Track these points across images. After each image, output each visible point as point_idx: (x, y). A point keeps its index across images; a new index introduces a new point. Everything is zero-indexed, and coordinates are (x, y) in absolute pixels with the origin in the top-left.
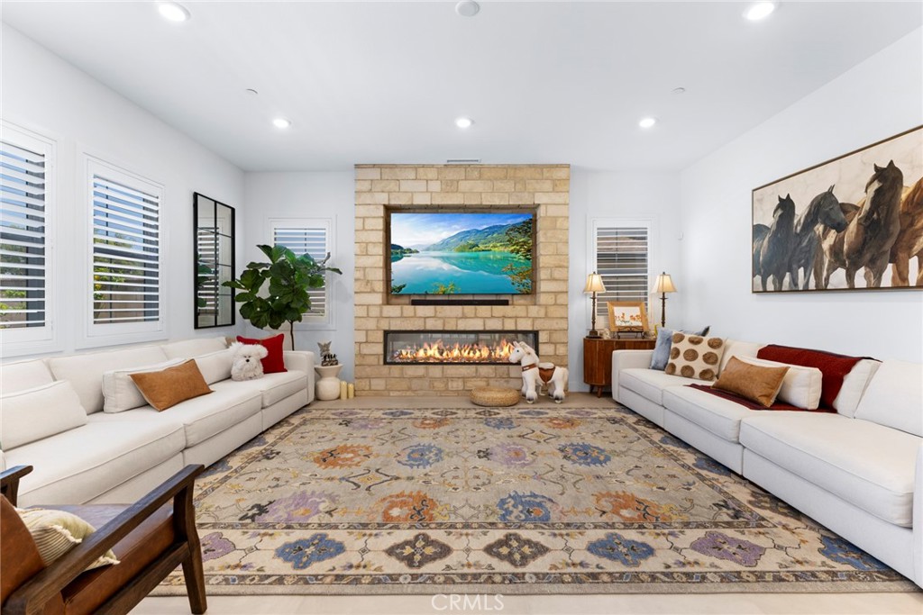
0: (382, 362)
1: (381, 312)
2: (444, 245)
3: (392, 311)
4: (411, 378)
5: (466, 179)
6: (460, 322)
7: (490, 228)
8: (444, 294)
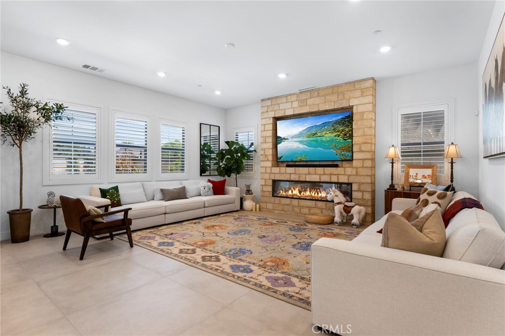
0: (271, 195)
1: (271, 170)
2: (300, 135)
4: (284, 205)
5: (311, 98)
6: (307, 176)
7: (323, 124)
8: (300, 161)
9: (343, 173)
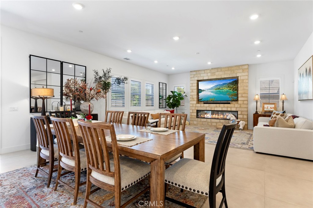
0: (196, 117)
2: (212, 88)
3: (199, 105)
4: (203, 122)
5: (217, 72)
6: (215, 108)
7: (223, 84)
9: (233, 106)
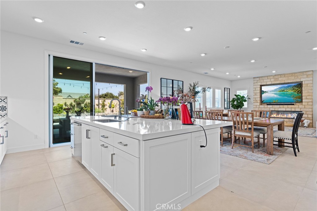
1: (259, 106)
2: (275, 90)
3: (262, 106)
5: (281, 77)
7: (288, 86)
8: (275, 103)
9: (298, 107)
